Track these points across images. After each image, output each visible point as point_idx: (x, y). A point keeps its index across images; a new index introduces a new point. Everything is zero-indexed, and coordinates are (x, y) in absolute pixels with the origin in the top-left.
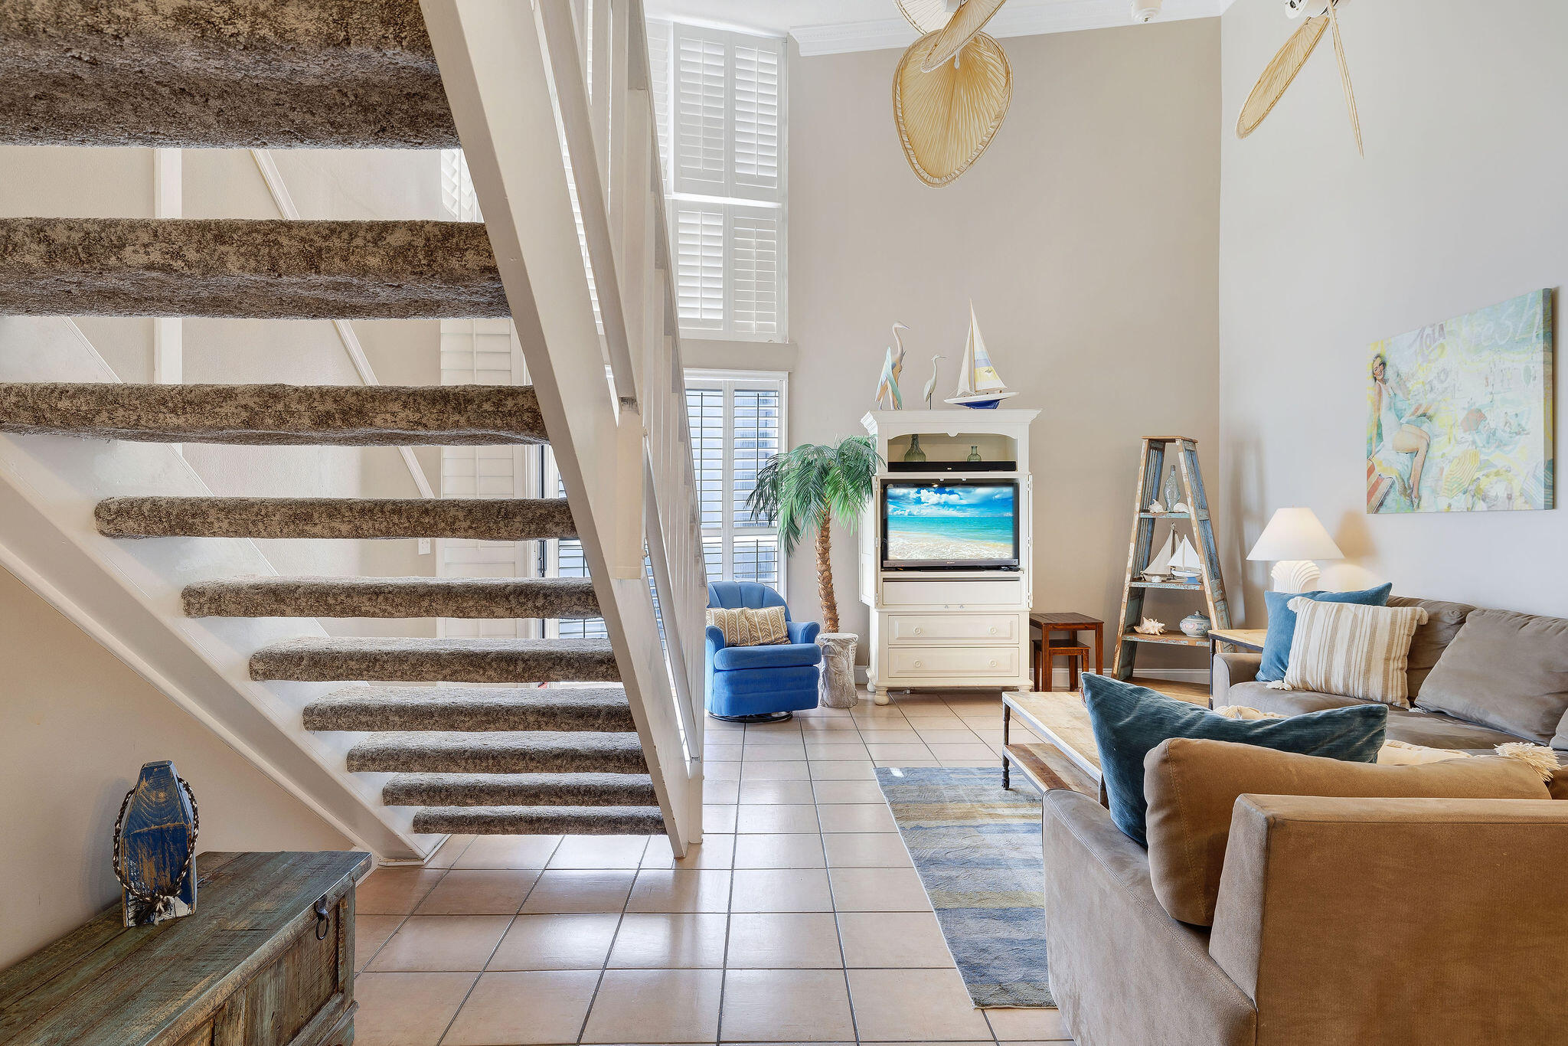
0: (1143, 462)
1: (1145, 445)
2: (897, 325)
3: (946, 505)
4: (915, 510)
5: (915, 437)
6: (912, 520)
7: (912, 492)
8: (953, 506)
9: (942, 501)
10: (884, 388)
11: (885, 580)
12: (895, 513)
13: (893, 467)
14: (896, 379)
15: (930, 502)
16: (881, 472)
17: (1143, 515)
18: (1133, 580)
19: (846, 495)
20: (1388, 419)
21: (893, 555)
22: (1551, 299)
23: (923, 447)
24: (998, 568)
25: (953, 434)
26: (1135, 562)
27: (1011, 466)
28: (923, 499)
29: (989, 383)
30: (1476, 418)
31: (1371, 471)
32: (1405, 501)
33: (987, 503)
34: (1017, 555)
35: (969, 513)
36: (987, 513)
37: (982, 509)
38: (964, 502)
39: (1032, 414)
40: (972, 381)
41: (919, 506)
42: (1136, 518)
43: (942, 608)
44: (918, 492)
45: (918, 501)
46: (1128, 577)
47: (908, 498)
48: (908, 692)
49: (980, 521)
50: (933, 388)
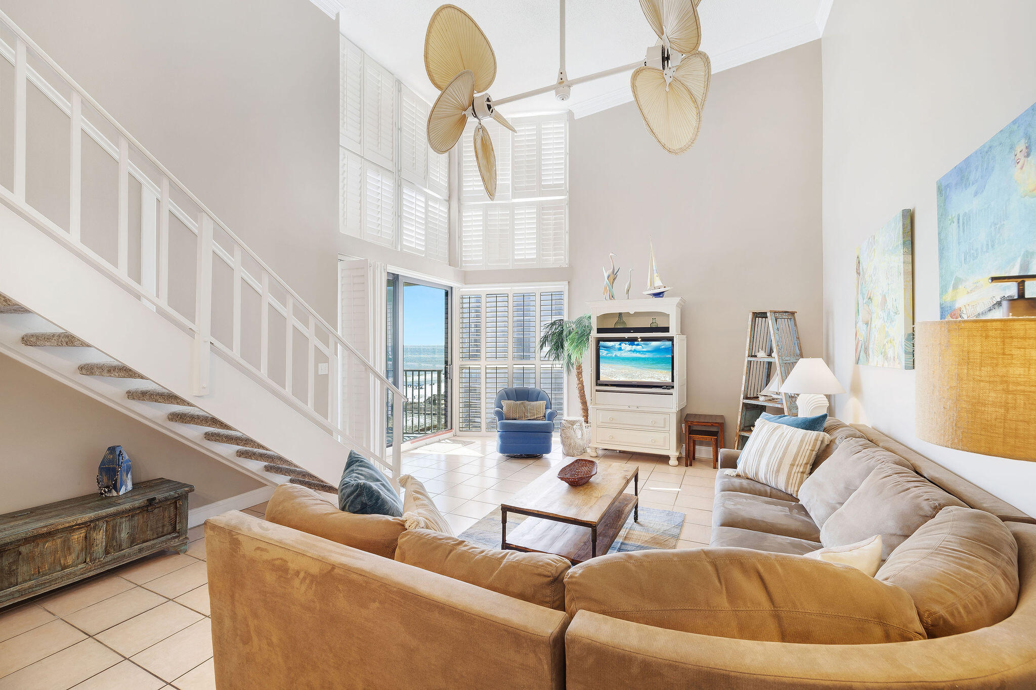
0: (750, 325)
1: (751, 315)
2: (611, 254)
3: (635, 351)
4: (618, 353)
5: (620, 314)
7: (617, 344)
8: (639, 352)
9: (633, 349)
10: (605, 289)
11: (597, 391)
12: (608, 355)
13: (600, 331)
14: (612, 283)
15: (627, 349)
16: (594, 334)
17: (750, 359)
18: (746, 398)
19: (577, 346)
23: (624, 319)
25: (632, 313)
26: (746, 388)
27: (666, 329)
28: (623, 348)
33: (657, 350)
34: (673, 381)
35: (647, 355)
36: (657, 356)
37: (654, 353)
38: (644, 350)
39: (677, 300)
40: (652, 281)
41: (620, 352)
42: (747, 361)
43: (627, 408)
44: (620, 345)
45: (620, 349)
46: (742, 396)
47: (615, 348)
49: (653, 359)
50: (630, 286)
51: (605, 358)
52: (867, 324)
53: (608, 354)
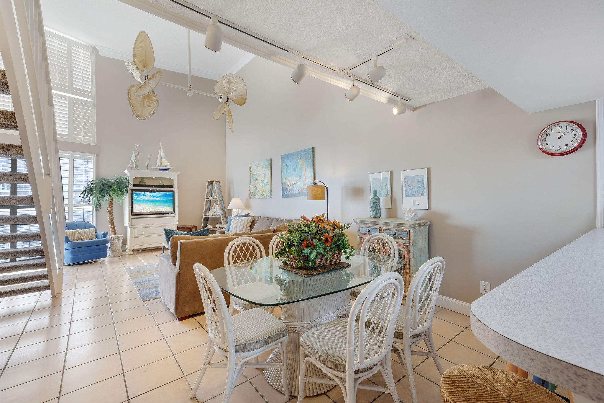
0: (207, 187)
1: (207, 182)
2: (136, 145)
4: (143, 198)
5: (143, 178)
6: (142, 200)
7: (143, 193)
8: (155, 196)
9: (151, 195)
10: (132, 163)
11: (132, 218)
13: (135, 186)
14: (136, 160)
16: (131, 187)
17: (207, 199)
18: (205, 215)
19: (118, 194)
20: (252, 180)
21: (135, 210)
22: (271, 160)
23: (145, 180)
24: (168, 214)
25: (154, 177)
26: (205, 211)
27: (172, 186)
29: (166, 164)
30: (263, 181)
31: (249, 190)
32: (254, 196)
34: (174, 210)
39: (178, 173)
40: (161, 162)
42: (205, 200)
43: (151, 225)
45: (144, 195)
46: (204, 215)
48: (140, 250)
50: (148, 164)
51: (136, 200)
52: (255, 187)
53: (137, 198)
